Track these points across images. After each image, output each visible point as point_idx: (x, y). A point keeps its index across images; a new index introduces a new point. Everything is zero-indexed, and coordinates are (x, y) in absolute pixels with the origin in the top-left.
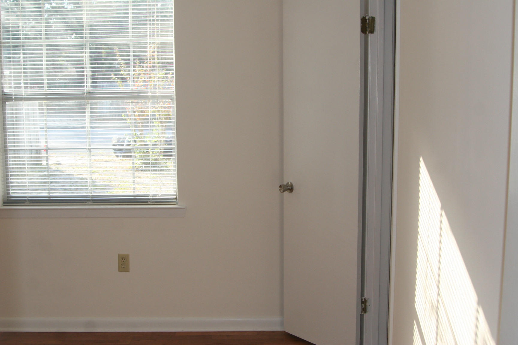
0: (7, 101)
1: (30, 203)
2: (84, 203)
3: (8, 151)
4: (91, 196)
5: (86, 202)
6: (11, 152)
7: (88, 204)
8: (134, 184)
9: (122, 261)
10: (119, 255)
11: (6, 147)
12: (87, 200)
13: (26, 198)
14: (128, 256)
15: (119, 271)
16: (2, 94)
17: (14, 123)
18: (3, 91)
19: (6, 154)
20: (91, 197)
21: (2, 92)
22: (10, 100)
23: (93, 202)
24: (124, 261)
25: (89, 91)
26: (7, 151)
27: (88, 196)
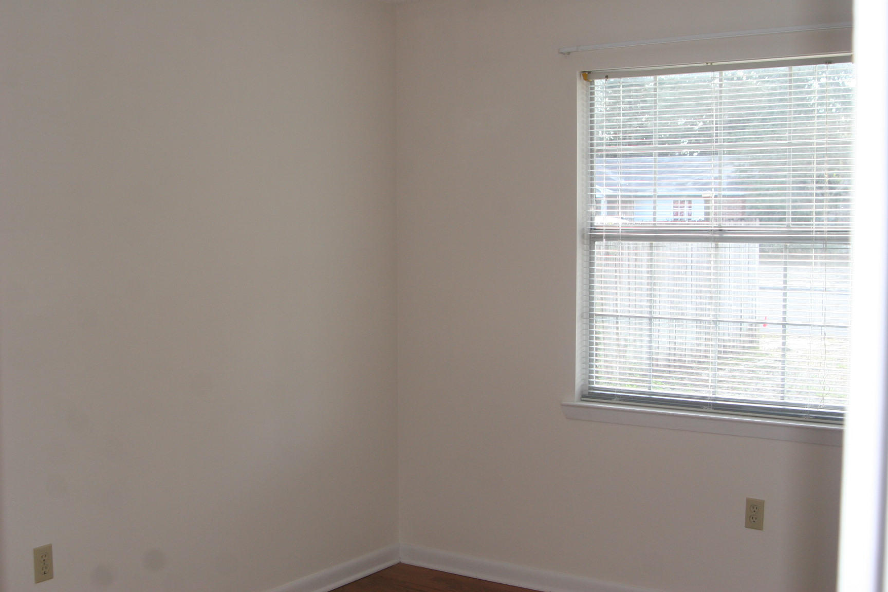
0: (598, 241)
1: (620, 401)
2: (700, 407)
3: (595, 317)
4: (713, 398)
5: (704, 407)
6: (599, 319)
7: (706, 410)
8: (783, 385)
9: (753, 510)
10: (748, 500)
11: (591, 310)
12: (706, 404)
13: (614, 392)
14: (762, 503)
15: (746, 527)
16: (591, 229)
17: (603, 274)
18: (592, 225)
19: (591, 321)
20: (713, 400)
21: (591, 227)
22: (600, 238)
23: (715, 409)
24: (754, 511)
25: (721, 227)
26: (593, 317)
27: (708, 397)
